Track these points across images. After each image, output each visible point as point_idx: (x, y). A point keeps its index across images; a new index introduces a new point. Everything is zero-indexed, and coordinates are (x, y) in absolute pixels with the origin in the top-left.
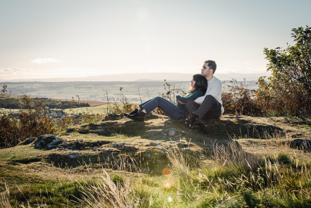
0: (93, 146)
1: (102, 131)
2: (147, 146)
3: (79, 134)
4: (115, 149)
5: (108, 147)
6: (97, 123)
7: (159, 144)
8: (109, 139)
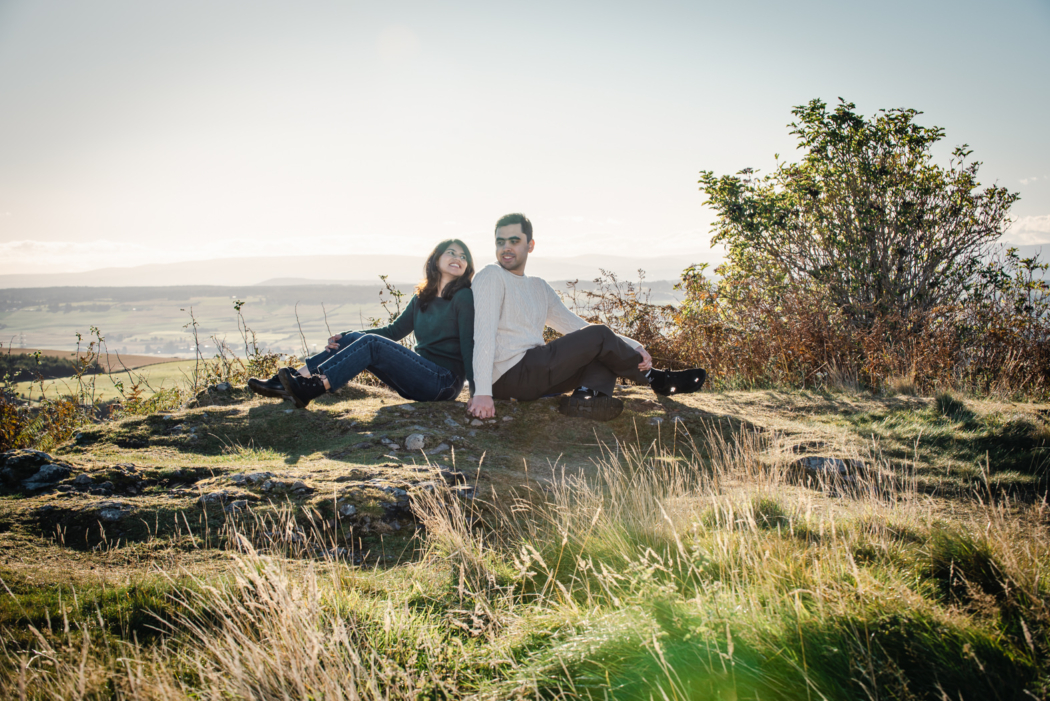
0: (170, 485)
1: (192, 439)
2: (341, 480)
3: (116, 448)
4: (242, 491)
5: (218, 485)
6: (174, 414)
7: (380, 474)
8: (217, 462)
